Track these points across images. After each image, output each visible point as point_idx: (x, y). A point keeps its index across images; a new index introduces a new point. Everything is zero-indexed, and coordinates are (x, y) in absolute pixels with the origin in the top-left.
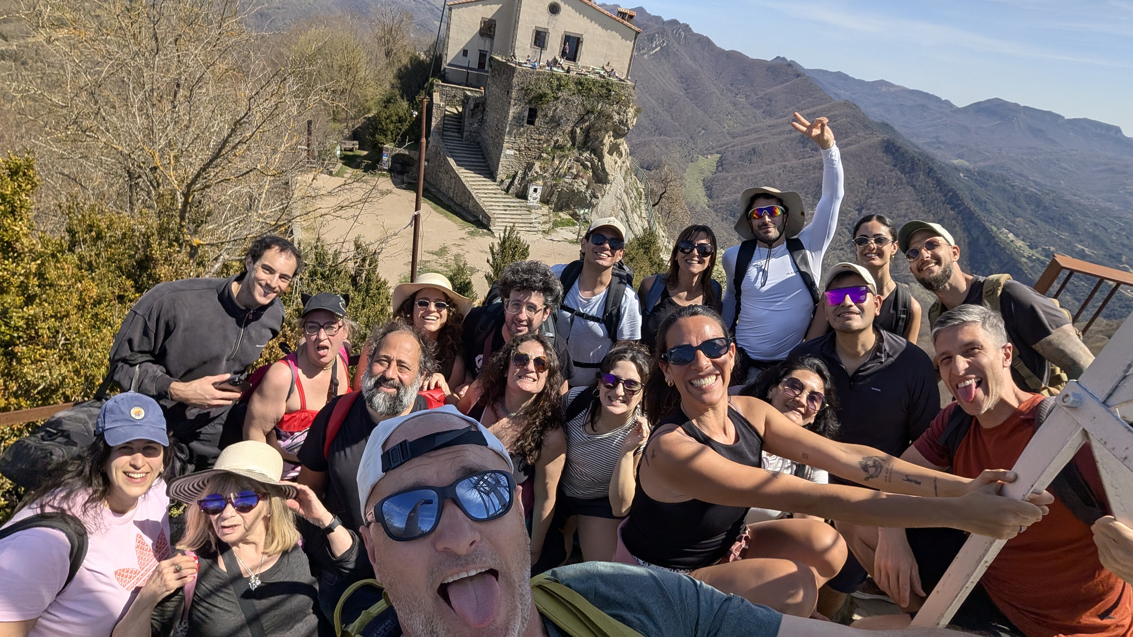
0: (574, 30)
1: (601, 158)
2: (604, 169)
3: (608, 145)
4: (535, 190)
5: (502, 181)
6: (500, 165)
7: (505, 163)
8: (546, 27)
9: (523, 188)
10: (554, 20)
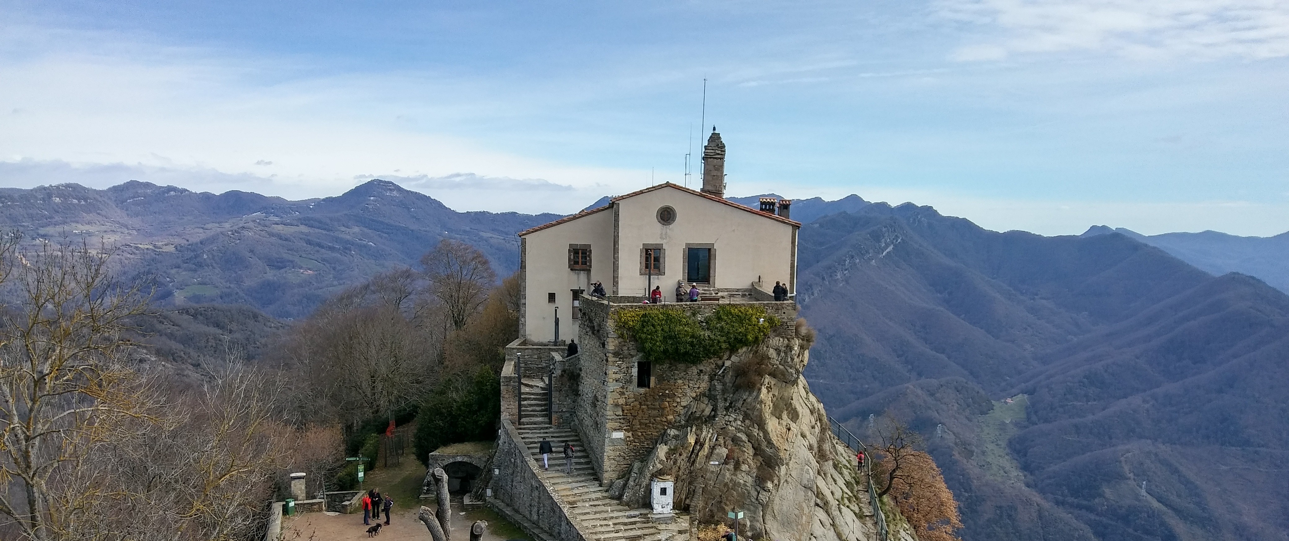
0: (699, 239)
1: (762, 425)
2: (770, 443)
3: (769, 403)
4: (663, 491)
5: (611, 485)
6: (606, 458)
7: (612, 454)
8: (658, 242)
9: (643, 490)
10: (668, 231)
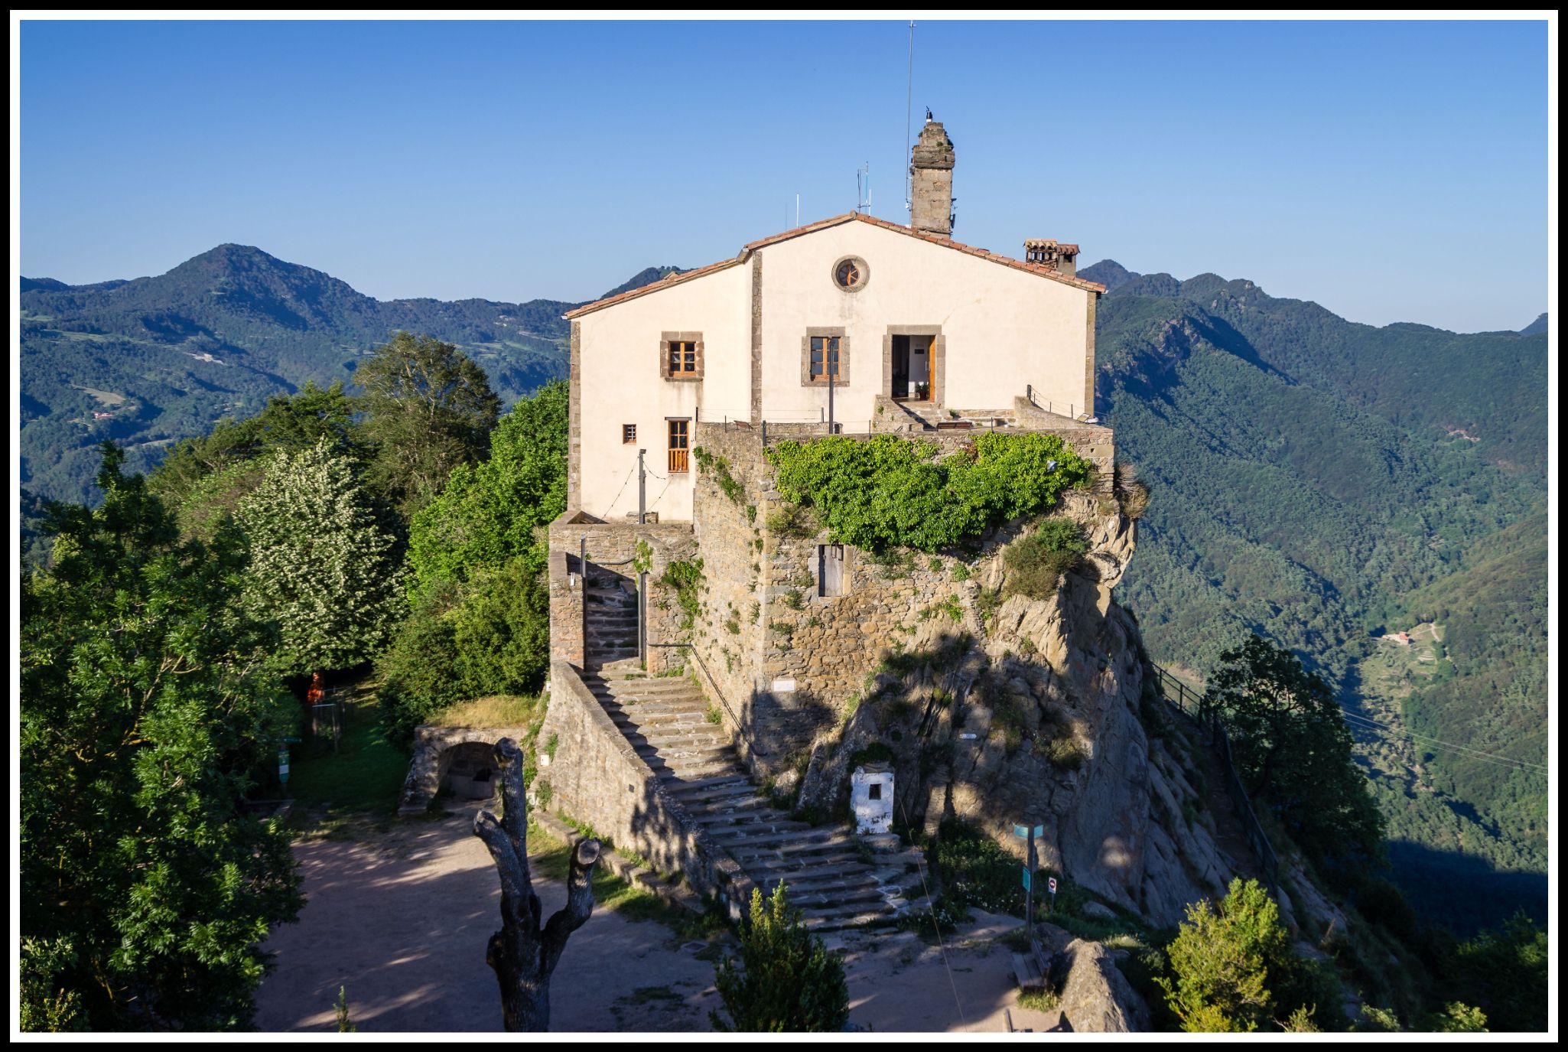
0: (912, 319)
4: (875, 792)
6: (761, 730)
7: (772, 722)
8: (835, 323)
9: (835, 789)
10: (855, 303)
